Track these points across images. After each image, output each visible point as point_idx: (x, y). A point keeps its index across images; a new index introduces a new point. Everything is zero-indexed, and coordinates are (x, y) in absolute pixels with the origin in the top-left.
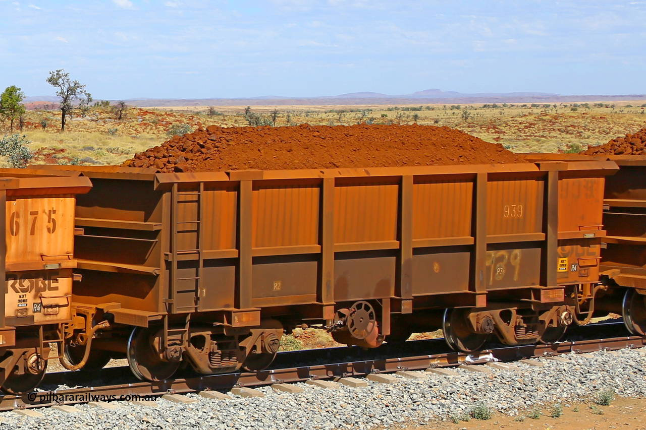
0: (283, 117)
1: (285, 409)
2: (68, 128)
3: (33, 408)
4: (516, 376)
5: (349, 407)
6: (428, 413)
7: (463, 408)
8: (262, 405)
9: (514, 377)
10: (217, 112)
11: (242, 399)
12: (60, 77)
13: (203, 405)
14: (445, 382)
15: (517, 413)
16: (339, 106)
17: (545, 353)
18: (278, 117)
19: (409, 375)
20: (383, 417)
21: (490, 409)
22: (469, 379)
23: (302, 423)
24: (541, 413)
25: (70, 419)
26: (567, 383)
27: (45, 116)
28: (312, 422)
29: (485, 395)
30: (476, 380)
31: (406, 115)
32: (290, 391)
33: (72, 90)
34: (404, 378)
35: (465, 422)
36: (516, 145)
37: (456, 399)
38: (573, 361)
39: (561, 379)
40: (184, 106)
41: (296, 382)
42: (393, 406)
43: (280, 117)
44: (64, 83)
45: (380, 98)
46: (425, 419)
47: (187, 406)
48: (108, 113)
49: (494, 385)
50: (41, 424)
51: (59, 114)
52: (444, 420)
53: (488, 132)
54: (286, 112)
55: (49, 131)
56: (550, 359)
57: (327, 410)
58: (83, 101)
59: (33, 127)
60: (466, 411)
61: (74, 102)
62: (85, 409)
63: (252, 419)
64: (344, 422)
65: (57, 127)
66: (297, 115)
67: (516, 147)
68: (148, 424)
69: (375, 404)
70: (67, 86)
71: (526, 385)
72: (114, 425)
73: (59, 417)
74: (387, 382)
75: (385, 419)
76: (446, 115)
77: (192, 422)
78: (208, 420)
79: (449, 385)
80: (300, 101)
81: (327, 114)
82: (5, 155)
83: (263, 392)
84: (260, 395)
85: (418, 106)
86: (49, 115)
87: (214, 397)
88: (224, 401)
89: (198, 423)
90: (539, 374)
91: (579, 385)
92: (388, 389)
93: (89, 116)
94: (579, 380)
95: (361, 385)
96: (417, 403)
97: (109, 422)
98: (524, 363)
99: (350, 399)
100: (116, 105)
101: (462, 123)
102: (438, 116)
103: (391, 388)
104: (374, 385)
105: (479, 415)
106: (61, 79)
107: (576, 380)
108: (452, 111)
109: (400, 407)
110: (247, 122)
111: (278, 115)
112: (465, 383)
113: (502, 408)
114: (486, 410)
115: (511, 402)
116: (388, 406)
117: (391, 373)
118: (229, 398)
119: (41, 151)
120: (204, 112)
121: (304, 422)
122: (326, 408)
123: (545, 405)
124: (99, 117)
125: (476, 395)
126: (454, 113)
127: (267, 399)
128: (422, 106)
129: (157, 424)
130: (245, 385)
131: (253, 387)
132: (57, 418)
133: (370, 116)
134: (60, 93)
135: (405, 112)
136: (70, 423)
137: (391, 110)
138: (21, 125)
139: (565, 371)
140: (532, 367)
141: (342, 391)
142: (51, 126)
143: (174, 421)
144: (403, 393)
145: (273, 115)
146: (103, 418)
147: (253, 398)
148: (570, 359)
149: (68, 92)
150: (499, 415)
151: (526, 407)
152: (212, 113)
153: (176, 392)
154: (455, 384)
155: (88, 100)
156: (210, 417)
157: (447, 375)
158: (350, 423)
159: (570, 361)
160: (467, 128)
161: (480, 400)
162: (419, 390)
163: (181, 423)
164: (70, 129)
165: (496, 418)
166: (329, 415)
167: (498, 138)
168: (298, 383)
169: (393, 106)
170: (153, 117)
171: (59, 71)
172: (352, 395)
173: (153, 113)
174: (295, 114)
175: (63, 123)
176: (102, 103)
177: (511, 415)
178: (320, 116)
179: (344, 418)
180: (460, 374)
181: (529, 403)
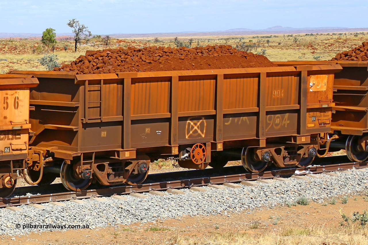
0: (195, 43)
1: (196, 200)
2: (78, 50)
3: (60, 201)
4: (323, 181)
5: (231, 199)
6: (274, 202)
7: (293, 199)
8: (184, 198)
9: (321, 182)
10: (159, 41)
11: (173, 195)
12: (75, 23)
13: (152, 199)
14: (283, 185)
15: (323, 202)
16: (226, 36)
17: (339, 169)
18: (193, 43)
19: (264, 182)
20: (249, 204)
21: (308, 199)
22: (297, 183)
23: (205, 208)
24: (336, 201)
25: (79, 207)
26: (351, 185)
27: (66, 44)
28: (211, 207)
29: (305, 192)
30: (300, 184)
31: (263, 41)
32: (199, 191)
33: (80, 30)
34: (261, 183)
35: (295, 207)
36: (324, 56)
37: (289, 194)
38: (354, 173)
39: (347, 183)
40: (141, 37)
41: (202, 186)
42: (255, 198)
43: (194, 42)
44: (76, 26)
45: (248, 31)
46: (273, 205)
47: (143, 199)
48: (100, 42)
49: (310, 186)
50: (64, 210)
51: (73, 43)
52: (283, 205)
53: (308, 49)
54: (197, 40)
55: (68, 52)
56: (342, 172)
57: (219, 201)
58: (87, 35)
59: (60, 50)
60: (295, 200)
61: (82, 36)
62: (88, 202)
63: (178, 206)
64: (228, 207)
65: (72, 50)
66: (203, 41)
67: (323, 56)
68: (122, 209)
69: (245, 197)
70: (78, 27)
71: (328, 186)
72: (104, 210)
73: (74, 206)
74: (252, 185)
75: (251, 205)
76: (285, 40)
77: (145, 208)
78: (154, 207)
79: (285, 187)
80: (205, 34)
81: (219, 41)
82: (45, 65)
83: (184, 191)
84: (182, 193)
85: (269, 35)
86: (69, 44)
87: (157, 194)
88: (163, 196)
89: (149, 208)
90: (335, 180)
91: (357, 186)
92: (252, 189)
93: (90, 44)
94: (358, 183)
95: (237, 187)
96: (268, 197)
97: (101, 208)
98: (327, 174)
99: (231, 195)
100: (105, 37)
101: (293, 44)
102: (280, 40)
103: (254, 189)
104: (244, 187)
105: (302, 203)
106: (75, 24)
107: (356, 183)
108: (288, 38)
109: (259, 199)
110: (176, 46)
111: (193, 42)
112: (295, 186)
113: (315, 199)
114: (306, 200)
115: (320, 196)
116: (252, 198)
117: (254, 180)
118: (166, 195)
119: (64, 63)
120: (152, 40)
121: (206, 207)
122: (218, 199)
123: (339, 197)
124: (95, 44)
125: (301, 192)
126: (289, 39)
127: (186, 195)
128: (272, 36)
129: (127, 209)
130: (174, 188)
131: (179, 189)
132: (73, 206)
133: (243, 41)
134: (74, 31)
135: (262, 38)
136: (80, 209)
137: (254, 38)
138: (53, 49)
139: (350, 178)
140: (331, 176)
141: (227, 190)
142: (69, 49)
143: (136, 207)
144: (260, 191)
145: (190, 41)
146: (98, 206)
147: (179, 195)
148: (353, 172)
149: (78, 31)
150: (313, 203)
151: (328, 198)
152: (157, 41)
153: (137, 192)
154: (289, 186)
155: (90, 35)
156: (155, 205)
157: (285, 181)
158: (231, 207)
159: (352, 173)
160: (296, 47)
161: (303, 195)
162: (269, 190)
163: (140, 209)
164: (79, 51)
165: (312, 204)
166: (220, 203)
167: (313, 52)
168: (203, 186)
169: (256, 36)
170: (125, 44)
171: (74, 20)
172: (233, 192)
173: (124, 41)
174: (202, 40)
175: (76, 48)
176: (97, 36)
177: (320, 202)
178: (215, 42)
179: (228, 205)
180: (292, 181)
181: (330, 196)
